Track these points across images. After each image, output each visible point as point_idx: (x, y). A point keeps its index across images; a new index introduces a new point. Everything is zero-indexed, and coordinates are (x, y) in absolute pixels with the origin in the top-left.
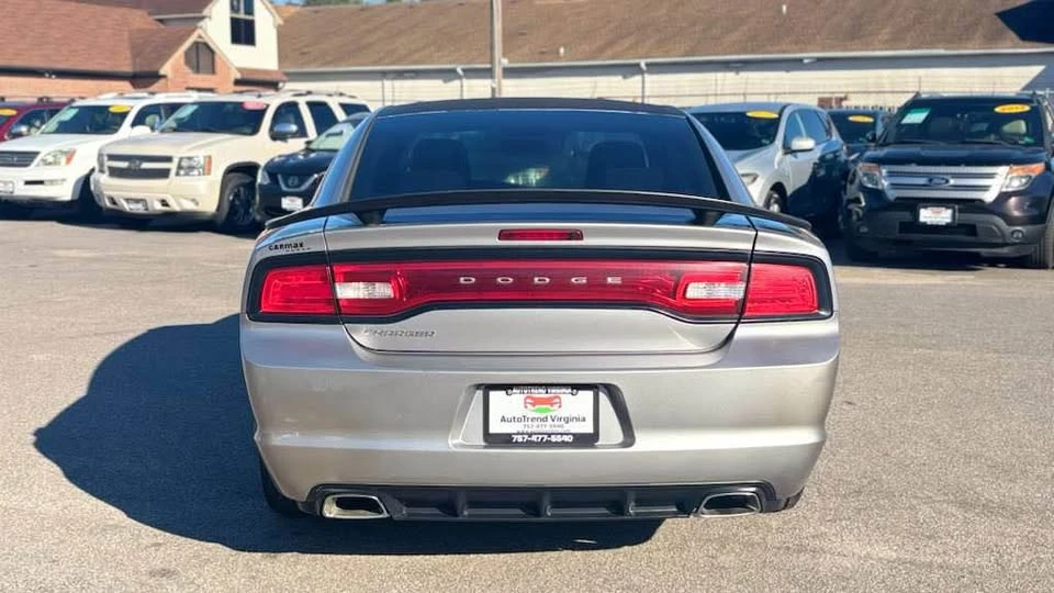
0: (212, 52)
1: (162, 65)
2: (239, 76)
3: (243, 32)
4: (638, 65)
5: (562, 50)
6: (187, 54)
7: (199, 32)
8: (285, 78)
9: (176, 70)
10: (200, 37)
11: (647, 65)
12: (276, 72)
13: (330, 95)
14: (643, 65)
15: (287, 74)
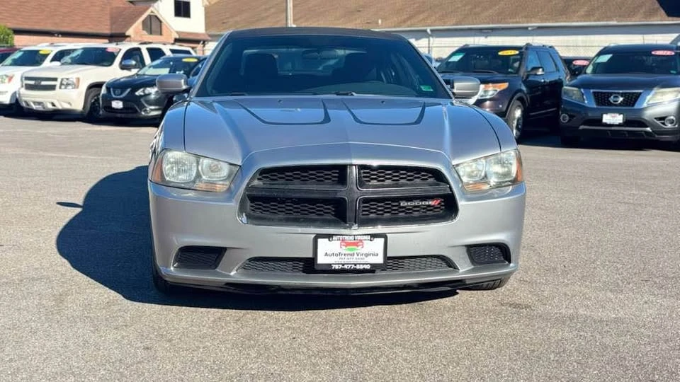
0: (161, 22)
1: (128, 29)
2: (177, 37)
3: (182, 9)
4: (425, 31)
5: (380, 21)
6: (144, 22)
7: (151, 9)
8: (209, 38)
9: (136, 33)
10: (152, 12)
11: (431, 30)
12: (203, 34)
13: (165, 44)
14: (429, 31)
15: (210, 36)
